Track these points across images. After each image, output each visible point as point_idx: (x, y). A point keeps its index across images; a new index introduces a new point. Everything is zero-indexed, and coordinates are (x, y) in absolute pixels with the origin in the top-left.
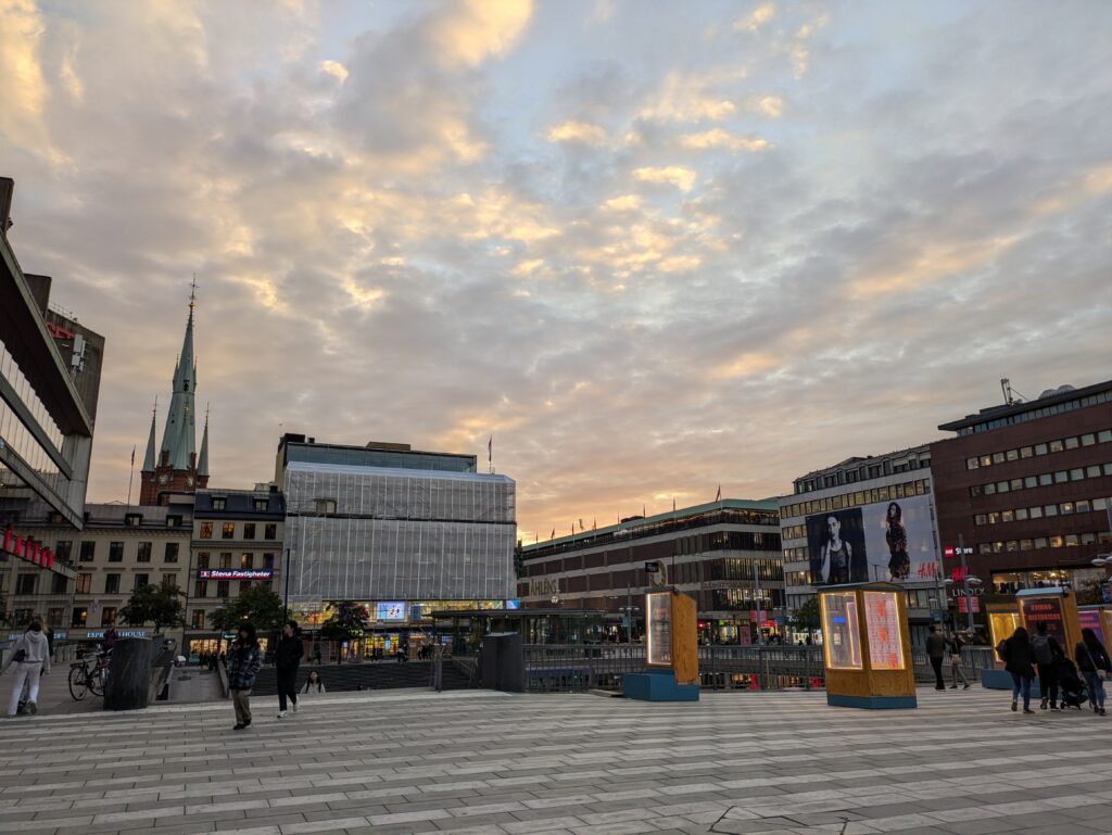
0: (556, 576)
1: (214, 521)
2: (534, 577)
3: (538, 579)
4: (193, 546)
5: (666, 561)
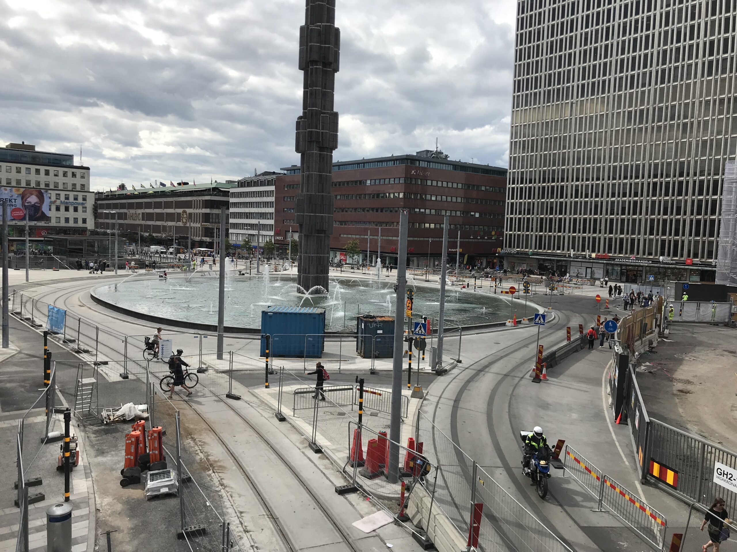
0: (140, 211)
2: (130, 210)
3: (132, 211)
5: (189, 211)
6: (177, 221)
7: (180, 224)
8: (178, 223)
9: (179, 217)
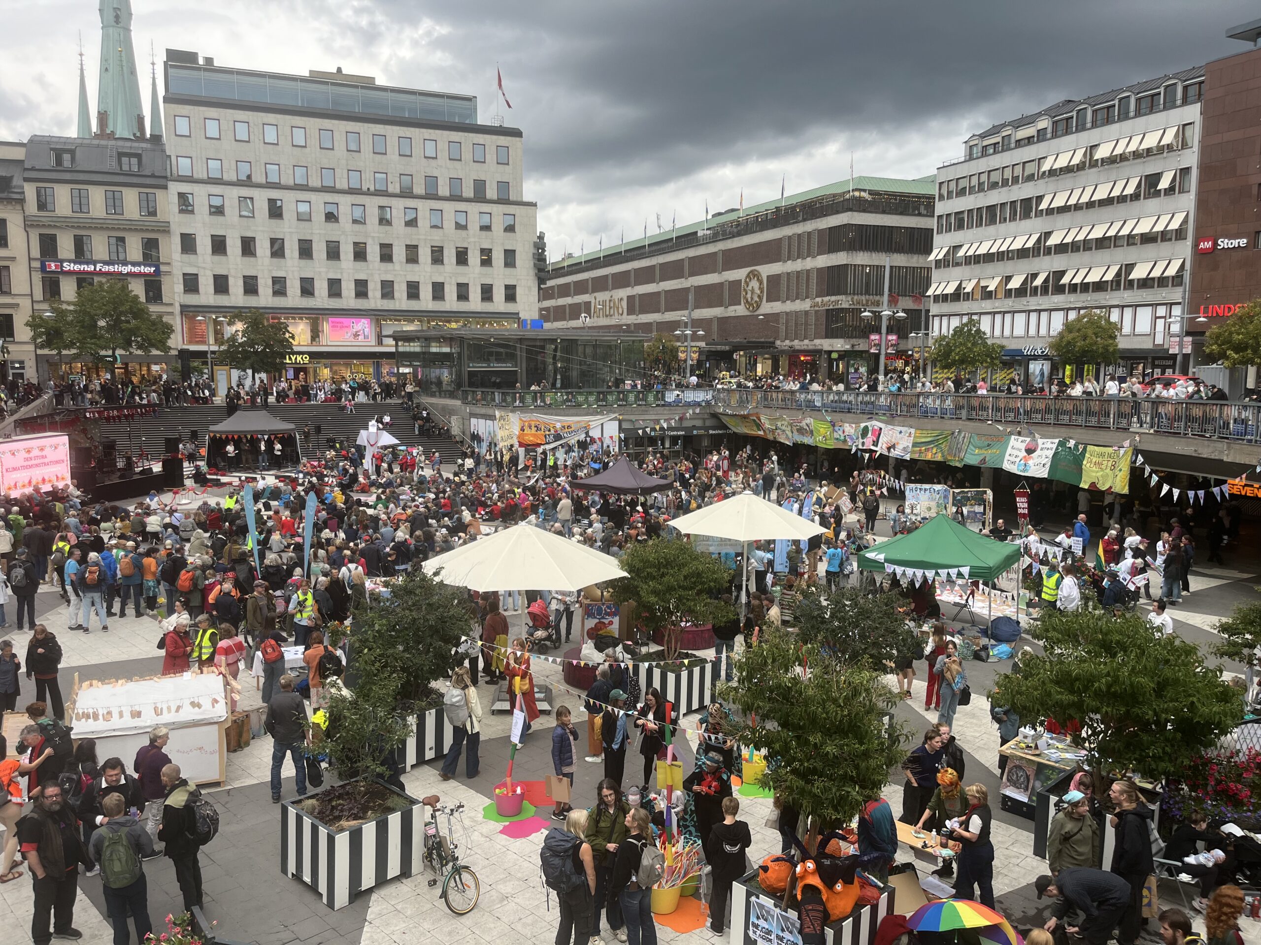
0: (623, 293)
1: (56, 187)
2: (597, 294)
3: (603, 296)
4: (29, 224)
5: (767, 270)
6: (730, 305)
7: (740, 310)
8: (732, 308)
9: (734, 292)
